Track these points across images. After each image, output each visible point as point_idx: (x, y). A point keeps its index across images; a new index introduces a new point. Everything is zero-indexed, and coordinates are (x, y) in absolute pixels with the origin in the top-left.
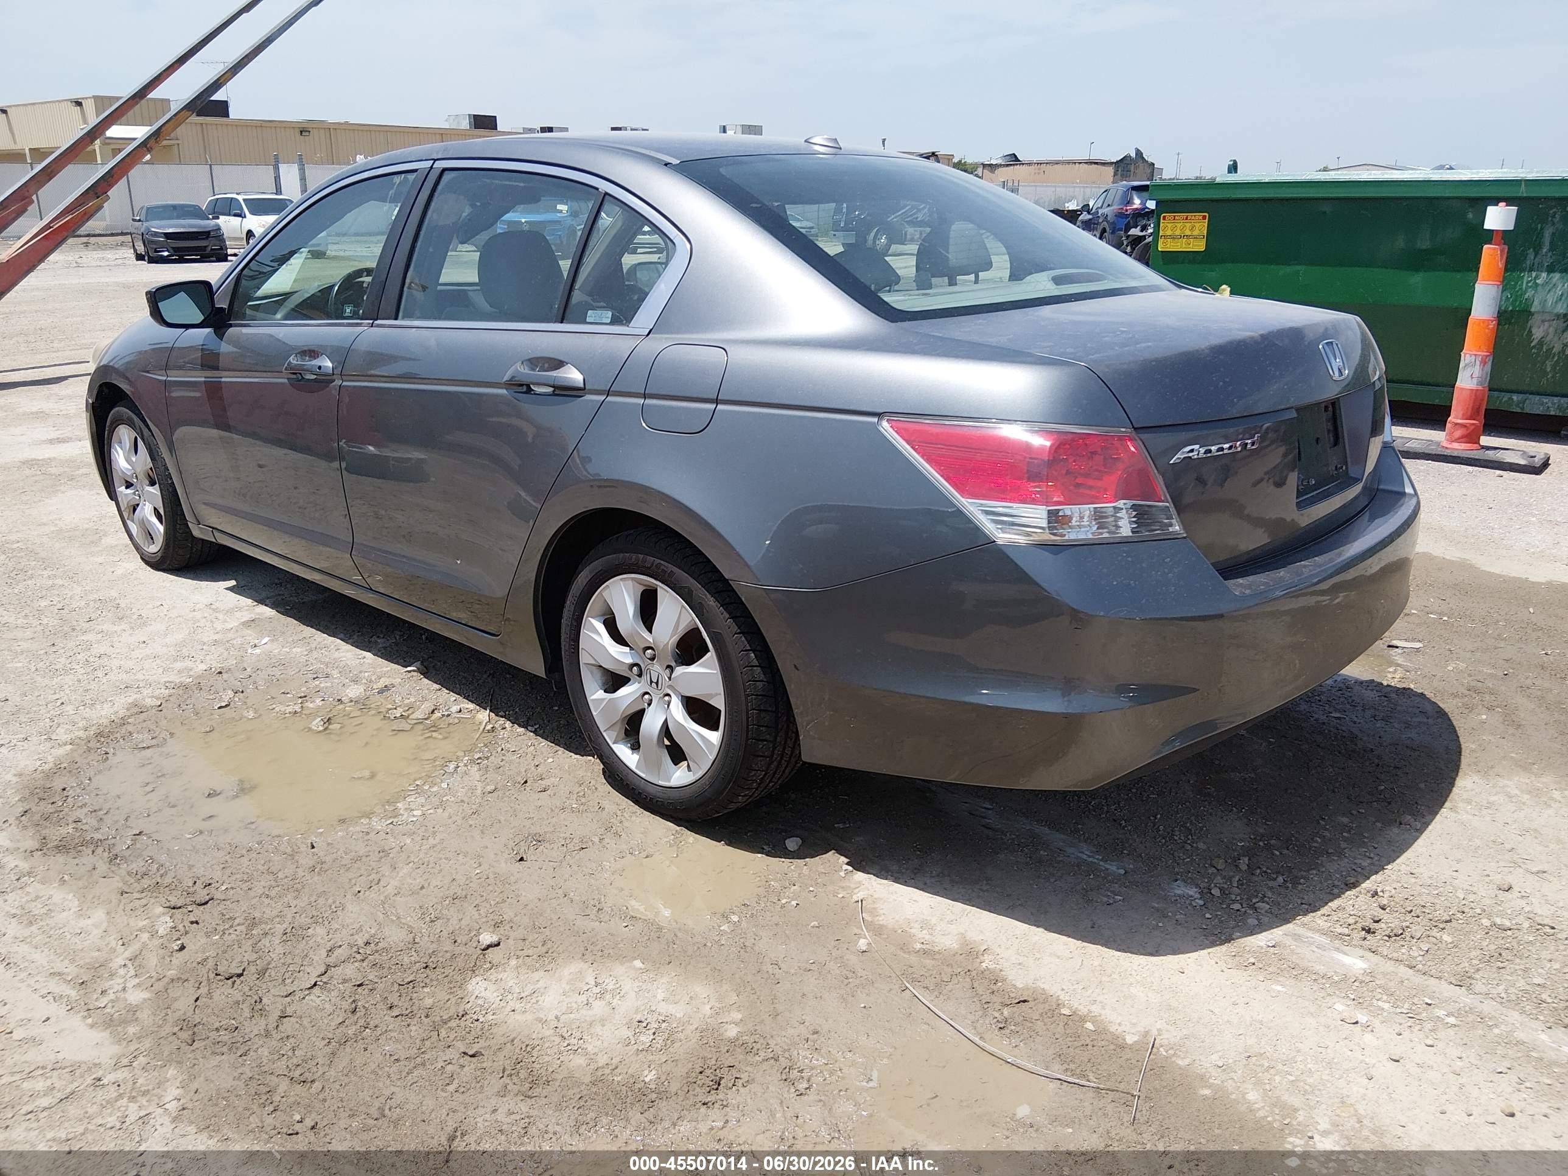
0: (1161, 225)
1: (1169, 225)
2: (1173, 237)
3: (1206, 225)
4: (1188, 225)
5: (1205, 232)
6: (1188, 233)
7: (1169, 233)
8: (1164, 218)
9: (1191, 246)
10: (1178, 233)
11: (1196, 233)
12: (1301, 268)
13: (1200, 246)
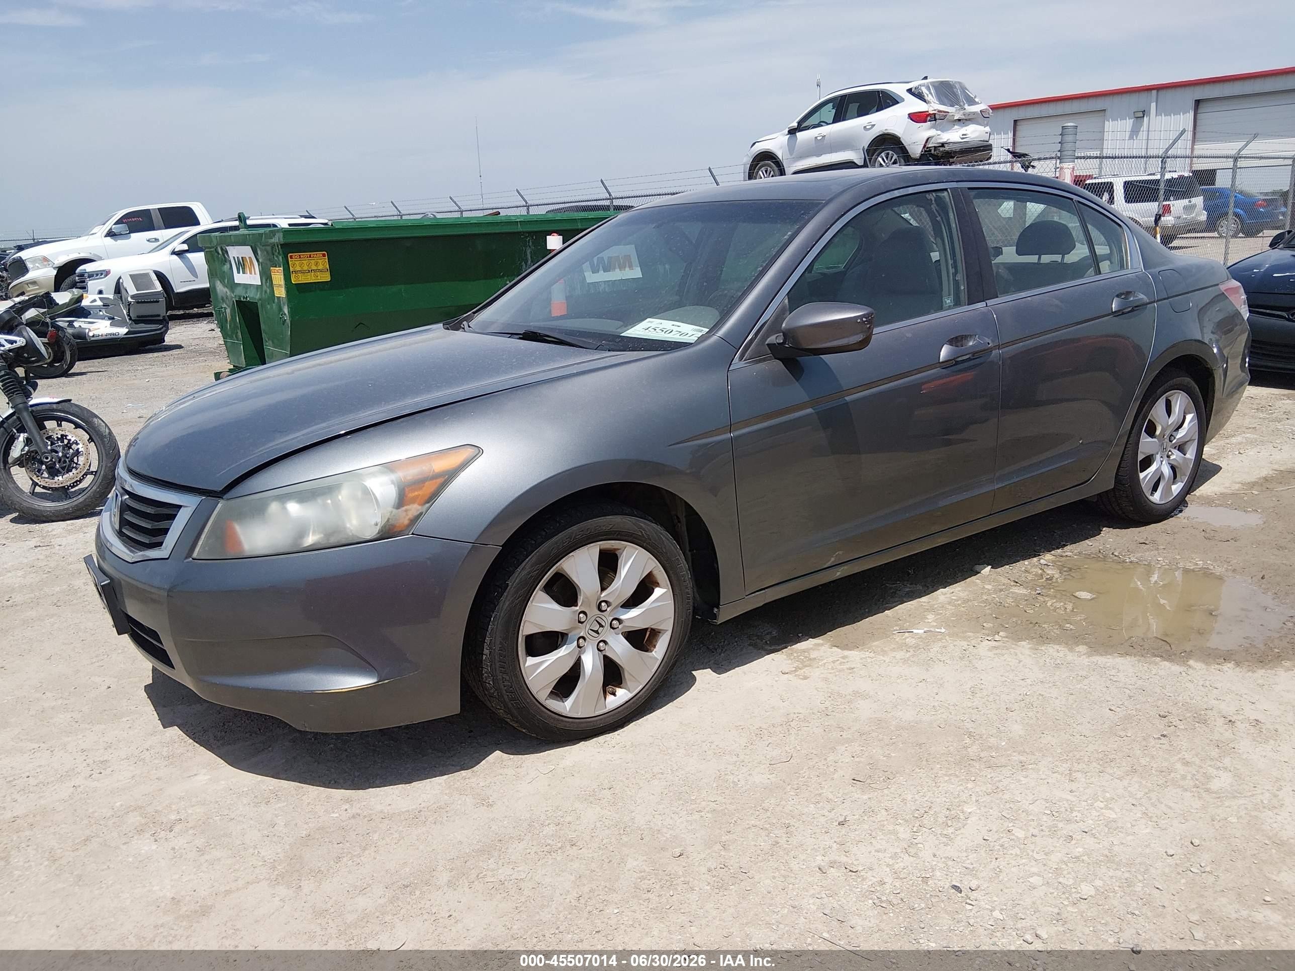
0: (290, 263)
1: (297, 263)
2: (302, 272)
3: (327, 260)
4: (313, 262)
5: (328, 266)
6: (314, 268)
7: (298, 268)
8: (291, 257)
9: (319, 277)
10: (306, 268)
11: (320, 267)
12: (402, 287)
13: (326, 277)
